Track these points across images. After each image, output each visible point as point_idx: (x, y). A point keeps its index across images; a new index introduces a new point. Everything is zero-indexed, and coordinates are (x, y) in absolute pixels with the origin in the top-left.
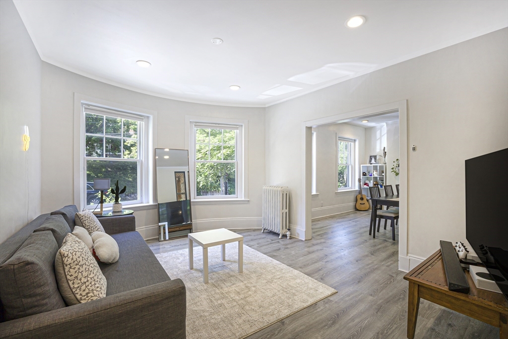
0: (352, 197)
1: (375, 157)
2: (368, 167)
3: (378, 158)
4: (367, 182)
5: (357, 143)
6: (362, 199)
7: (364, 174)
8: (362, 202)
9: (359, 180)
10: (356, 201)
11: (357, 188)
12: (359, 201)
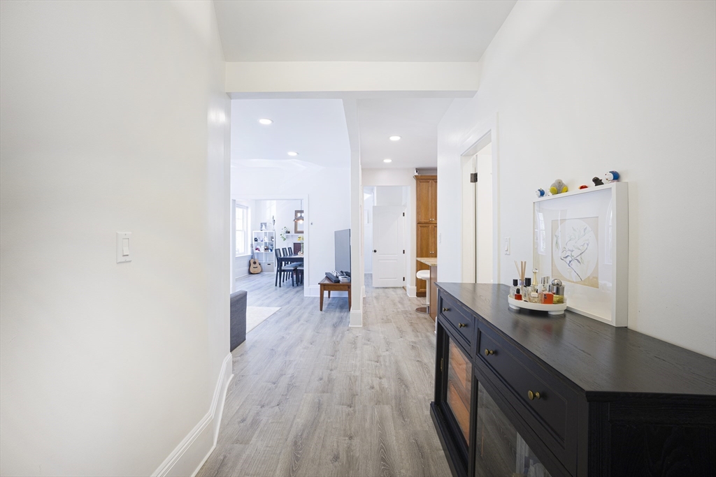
0: (246, 263)
1: (265, 224)
2: (258, 233)
3: (267, 225)
4: (258, 247)
5: (249, 210)
6: (255, 263)
7: (256, 240)
8: (255, 266)
9: (252, 246)
10: (250, 266)
11: (250, 253)
12: (252, 265)
